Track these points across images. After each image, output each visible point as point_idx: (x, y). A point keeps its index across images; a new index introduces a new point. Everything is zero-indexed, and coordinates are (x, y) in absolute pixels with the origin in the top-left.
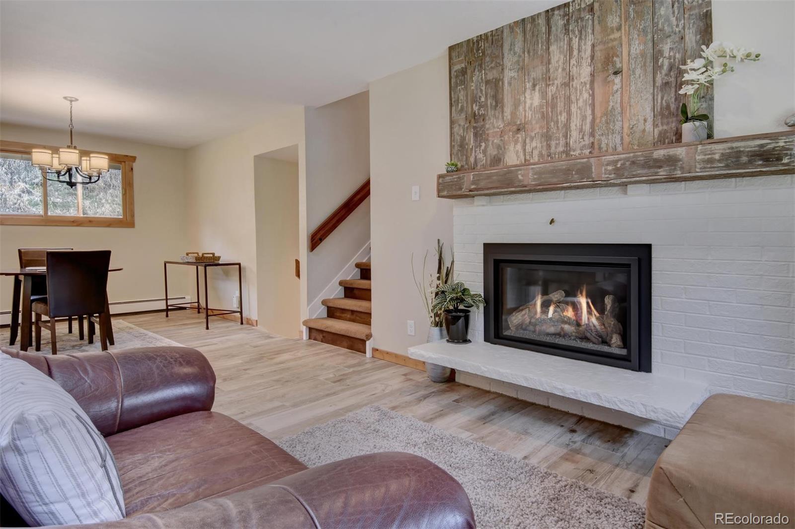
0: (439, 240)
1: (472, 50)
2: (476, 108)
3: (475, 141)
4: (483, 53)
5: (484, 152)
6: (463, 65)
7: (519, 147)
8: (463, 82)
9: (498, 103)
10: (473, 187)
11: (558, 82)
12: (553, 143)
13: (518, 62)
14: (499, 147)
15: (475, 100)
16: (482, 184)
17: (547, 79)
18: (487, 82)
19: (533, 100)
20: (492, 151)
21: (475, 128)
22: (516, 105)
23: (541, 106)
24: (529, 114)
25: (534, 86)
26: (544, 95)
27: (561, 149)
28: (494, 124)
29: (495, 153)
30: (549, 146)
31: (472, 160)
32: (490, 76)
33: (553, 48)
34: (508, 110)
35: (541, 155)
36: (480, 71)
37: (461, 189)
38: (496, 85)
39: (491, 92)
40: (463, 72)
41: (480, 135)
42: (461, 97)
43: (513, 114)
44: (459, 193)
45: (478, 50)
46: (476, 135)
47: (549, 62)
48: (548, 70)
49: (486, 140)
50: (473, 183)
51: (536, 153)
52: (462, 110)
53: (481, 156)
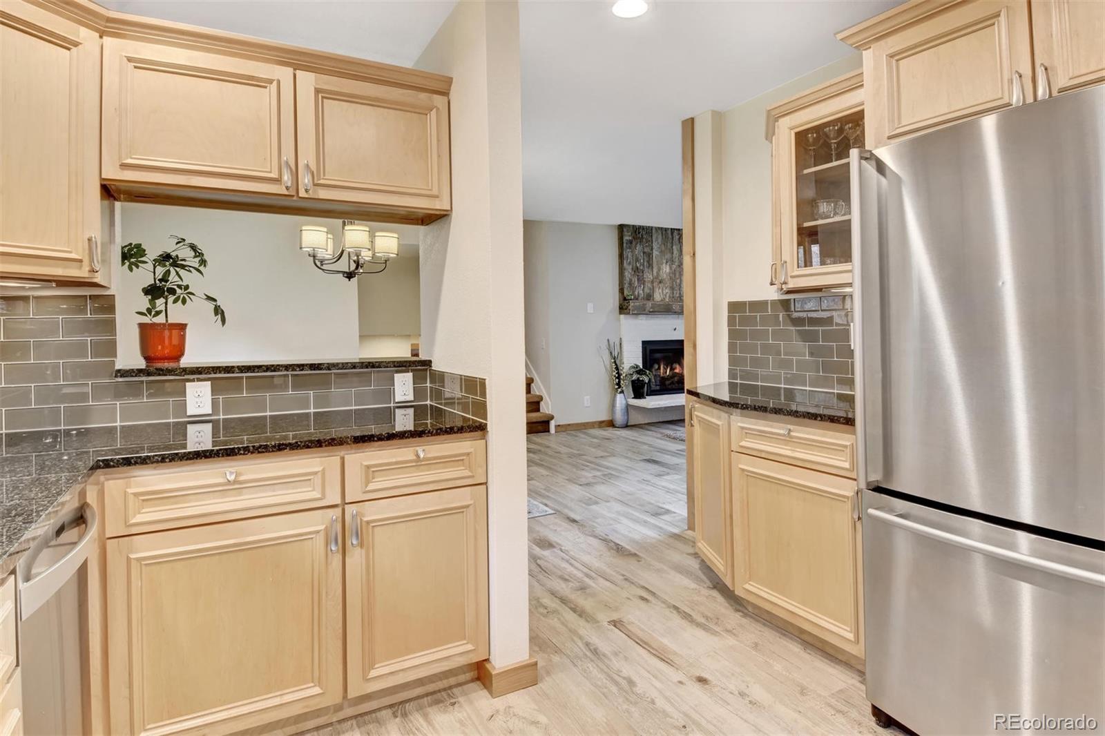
0: (608, 340)
1: (636, 232)
2: (638, 265)
3: (638, 283)
4: (642, 236)
5: (643, 290)
6: (630, 238)
7: (660, 291)
8: (630, 248)
9: (650, 266)
10: (651, 310)
11: (676, 264)
12: (675, 292)
13: (659, 248)
14: (650, 289)
15: (637, 260)
16: (656, 310)
17: (673, 261)
18: (644, 253)
19: (666, 269)
20: (647, 290)
21: (638, 276)
22: (659, 269)
23: (670, 273)
24: (665, 276)
25: (667, 262)
26: (671, 268)
27: (678, 295)
28: (648, 276)
29: (648, 292)
30: (673, 293)
31: (636, 293)
32: (646, 250)
33: (674, 247)
34: (655, 271)
35: (670, 297)
36: (640, 245)
37: (645, 310)
38: (649, 256)
39: (646, 259)
40: (631, 242)
41: (641, 281)
42: (629, 256)
43: (658, 273)
44: (644, 312)
45: (639, 233)
46: (638, 279)
47: (673, 253)
48: (673, 257)
49: (644, 284)
50: (651, 308)
51: (668, 295)
52: (630, 263)
53: (641, 292)
